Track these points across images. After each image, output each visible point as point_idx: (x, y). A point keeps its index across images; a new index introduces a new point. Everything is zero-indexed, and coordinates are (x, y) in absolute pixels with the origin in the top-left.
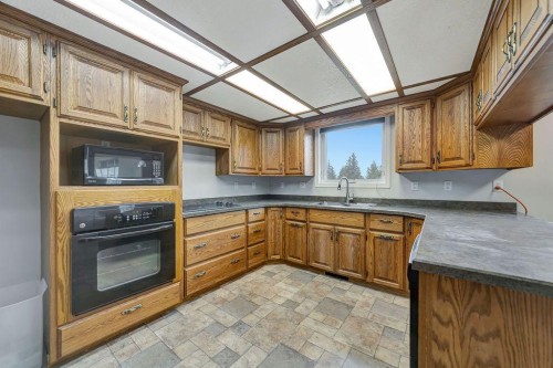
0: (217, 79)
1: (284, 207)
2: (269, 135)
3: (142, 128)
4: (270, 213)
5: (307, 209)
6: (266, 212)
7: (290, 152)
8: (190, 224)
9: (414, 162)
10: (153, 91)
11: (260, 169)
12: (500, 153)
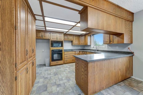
0: (74, 26)
1: (83, 51)
2: (81, 37)
3: (59, 40)
4: (80, 52)
5: (86, 52)
6: (79, 52)
7: (85, 40)
8: (65, 53)
9: (106, 42)
10: (60, 35)
11: (80, 44)
12: (118, 40)
